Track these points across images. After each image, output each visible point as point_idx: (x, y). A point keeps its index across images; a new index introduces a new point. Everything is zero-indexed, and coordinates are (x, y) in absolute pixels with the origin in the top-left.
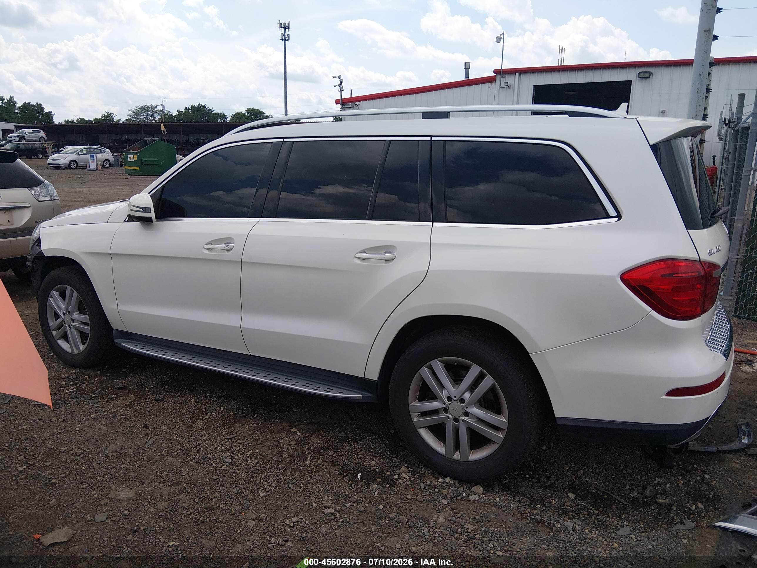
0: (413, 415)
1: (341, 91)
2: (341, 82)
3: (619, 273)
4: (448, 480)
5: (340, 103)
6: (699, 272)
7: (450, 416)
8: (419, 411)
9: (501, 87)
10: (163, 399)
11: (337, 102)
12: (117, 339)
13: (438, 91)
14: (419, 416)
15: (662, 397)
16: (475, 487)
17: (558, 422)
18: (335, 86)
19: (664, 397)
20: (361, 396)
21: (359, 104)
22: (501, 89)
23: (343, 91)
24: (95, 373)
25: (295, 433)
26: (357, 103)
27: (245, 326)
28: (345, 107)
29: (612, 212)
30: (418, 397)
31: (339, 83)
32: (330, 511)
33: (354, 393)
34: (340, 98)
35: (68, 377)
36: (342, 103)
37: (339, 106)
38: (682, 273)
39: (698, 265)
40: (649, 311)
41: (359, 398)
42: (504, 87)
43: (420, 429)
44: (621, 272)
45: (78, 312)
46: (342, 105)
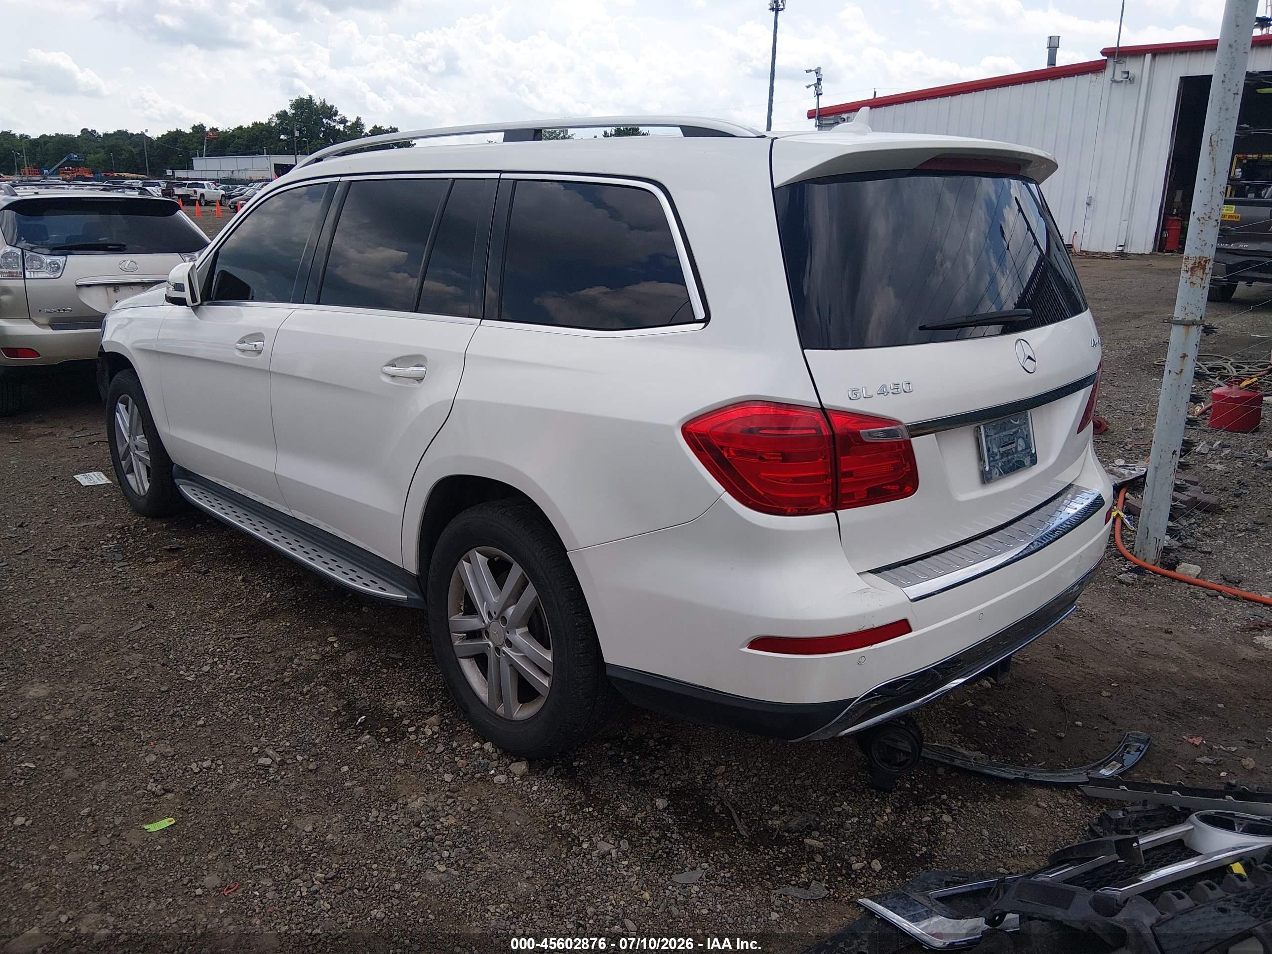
0: (454, 635)
1: (819, 95)
2: (819, 80)
3: (680, 421)
4: (488, 746)
5: (814, 117)
6: (819, 430)
7: (490, 643)
8: (463, 630)
9: (1115, 81)
10: (206, 572)
11: (811, 115)
12: (179, 478)
13: (994, 90)
14: (463, 639)
15: (742, 650)
16: (516, 764)
17: (609, 672)
18: (808, 87)
19: (746, 650)
20: (406, 597)
21: (848, 118)
22: (1114, 84)
23: (821, 94)
24: (159, 525)
25: (332, 643)
26: (844, 116)
27: (279, 473)
28: (824, 122)
29: (700, 314)
30: (462, 608)
31: (816, 82)
32: (266, 761)
33: (399, 591)
34: (814, 107)
35: (123, 527)
36: (819, 116)
37: (813, 121)
38: (794, 429)
39: (819, 416)
40: (720, 493)
41: (403, 599)
42: (1122, 81)
43: (462, 660)
44: (683, 419)
45: (143, 436)
46: (818, 119)
